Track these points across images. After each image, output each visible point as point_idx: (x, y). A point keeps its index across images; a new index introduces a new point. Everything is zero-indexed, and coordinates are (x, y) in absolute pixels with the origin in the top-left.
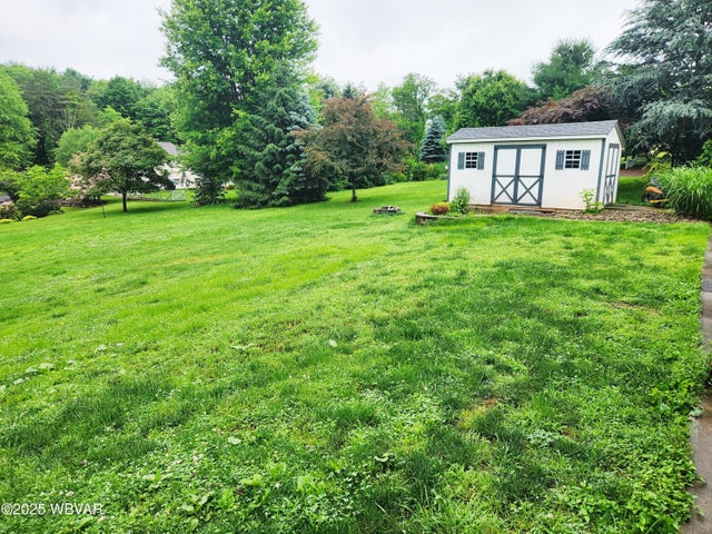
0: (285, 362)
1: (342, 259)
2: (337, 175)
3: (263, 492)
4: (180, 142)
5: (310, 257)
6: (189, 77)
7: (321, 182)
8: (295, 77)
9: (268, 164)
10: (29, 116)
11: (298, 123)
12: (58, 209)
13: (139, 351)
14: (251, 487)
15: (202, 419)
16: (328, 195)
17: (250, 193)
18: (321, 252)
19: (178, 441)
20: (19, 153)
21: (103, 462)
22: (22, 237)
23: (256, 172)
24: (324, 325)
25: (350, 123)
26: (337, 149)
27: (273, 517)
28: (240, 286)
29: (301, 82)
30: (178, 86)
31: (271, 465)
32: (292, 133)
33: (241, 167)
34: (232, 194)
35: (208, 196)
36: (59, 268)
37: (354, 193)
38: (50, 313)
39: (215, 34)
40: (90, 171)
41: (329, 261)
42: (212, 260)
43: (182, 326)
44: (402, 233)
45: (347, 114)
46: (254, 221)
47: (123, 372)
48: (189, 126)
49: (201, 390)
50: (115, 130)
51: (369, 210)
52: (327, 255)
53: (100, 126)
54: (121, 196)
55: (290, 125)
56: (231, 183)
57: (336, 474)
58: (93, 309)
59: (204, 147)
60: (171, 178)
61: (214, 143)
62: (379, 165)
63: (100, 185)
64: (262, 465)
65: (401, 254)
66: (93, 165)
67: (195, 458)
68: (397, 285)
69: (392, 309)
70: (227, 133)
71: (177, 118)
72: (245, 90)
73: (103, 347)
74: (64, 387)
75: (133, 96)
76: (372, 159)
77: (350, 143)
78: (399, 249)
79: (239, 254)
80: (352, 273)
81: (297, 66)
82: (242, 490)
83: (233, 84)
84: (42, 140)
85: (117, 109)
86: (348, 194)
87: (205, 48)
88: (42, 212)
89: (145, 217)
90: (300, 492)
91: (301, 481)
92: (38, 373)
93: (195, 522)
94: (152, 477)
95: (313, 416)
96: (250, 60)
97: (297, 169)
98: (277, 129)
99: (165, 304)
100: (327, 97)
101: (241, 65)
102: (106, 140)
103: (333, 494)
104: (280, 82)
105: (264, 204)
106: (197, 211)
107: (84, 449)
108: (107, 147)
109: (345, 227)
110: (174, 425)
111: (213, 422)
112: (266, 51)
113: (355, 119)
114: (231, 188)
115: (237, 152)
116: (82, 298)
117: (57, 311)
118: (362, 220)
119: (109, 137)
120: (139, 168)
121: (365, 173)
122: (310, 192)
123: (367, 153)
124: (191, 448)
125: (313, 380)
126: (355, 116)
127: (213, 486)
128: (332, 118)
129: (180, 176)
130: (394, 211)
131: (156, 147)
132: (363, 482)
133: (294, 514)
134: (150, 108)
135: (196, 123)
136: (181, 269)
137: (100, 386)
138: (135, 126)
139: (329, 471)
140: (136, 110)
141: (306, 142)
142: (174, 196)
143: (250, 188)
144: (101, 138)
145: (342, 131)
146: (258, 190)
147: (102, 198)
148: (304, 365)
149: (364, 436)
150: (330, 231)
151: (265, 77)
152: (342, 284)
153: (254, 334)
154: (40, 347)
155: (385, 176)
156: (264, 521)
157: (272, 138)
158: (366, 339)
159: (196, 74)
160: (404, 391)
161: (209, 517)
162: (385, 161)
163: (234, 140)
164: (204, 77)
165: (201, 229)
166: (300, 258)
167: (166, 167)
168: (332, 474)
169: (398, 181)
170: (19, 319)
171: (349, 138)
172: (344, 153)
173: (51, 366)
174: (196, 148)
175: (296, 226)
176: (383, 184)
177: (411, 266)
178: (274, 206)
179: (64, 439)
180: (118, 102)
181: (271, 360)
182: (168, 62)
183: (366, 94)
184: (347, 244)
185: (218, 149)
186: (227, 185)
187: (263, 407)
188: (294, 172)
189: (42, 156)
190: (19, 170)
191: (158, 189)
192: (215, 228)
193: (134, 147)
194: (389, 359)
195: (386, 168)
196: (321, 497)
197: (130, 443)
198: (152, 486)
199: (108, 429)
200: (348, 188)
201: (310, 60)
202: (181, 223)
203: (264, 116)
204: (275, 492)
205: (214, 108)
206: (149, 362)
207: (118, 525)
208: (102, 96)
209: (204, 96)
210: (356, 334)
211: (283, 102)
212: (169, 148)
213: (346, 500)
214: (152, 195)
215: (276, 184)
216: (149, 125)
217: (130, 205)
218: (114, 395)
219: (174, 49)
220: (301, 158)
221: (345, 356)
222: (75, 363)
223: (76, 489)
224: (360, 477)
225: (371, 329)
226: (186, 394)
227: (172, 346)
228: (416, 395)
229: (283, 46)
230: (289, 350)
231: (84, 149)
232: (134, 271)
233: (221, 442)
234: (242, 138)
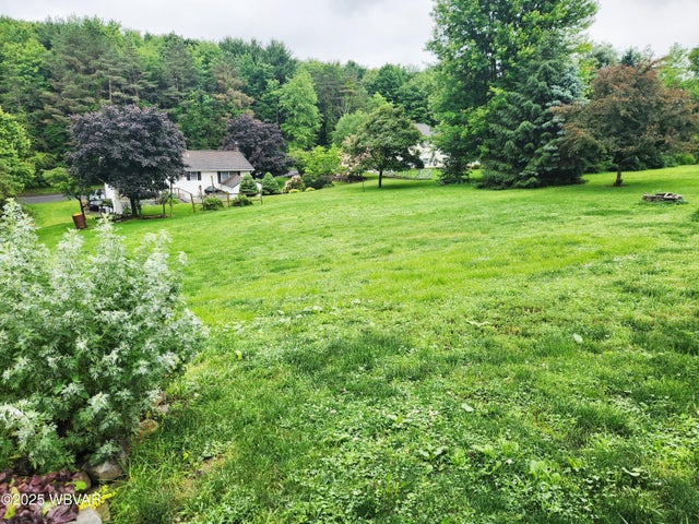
0: (522, 347)
1: (594, 250)
2: (600, 155)
3: (495, 463)
4: (433, 124)
5: (555, 244)
6: (451, 58)
7: (578, 162)
8: (564, 47)
9: (519, 143)
10: (317, 105)
11: (560, 98)
12: (330, 183)
13: (386, 309)
14: (482, 455)
15: (437, 380)
16: (585, 177)
17: (495, 173)
18: (569, 239)
19: (416, 394)
20: (307, 135)
21: (358, 394)
22: (305, 204)
23: (505, 152)
24: (569, 317)
25: (627, 95)
26: (605, 125)
27: (503, 489)
28: (476, 265)
29: (571, 52)
30: (440, 68)
31: (502, 441)
32: (552, 109)
33: (490, 146)
34: (477, 174)
35: (454, 175)
36: (327, 232)
37: (619, 176)
38: (320, 268)
39: (483, 11)
40: (357, 151)
41: (579, 250)
42: (451, 237)
43: (422, 294)
44: (681, 226)
45: (625, 85)
46: (496, 202)
47: (372, 324)
48: (444, 107)
49: (438, 355)
50: (381, 114)
51: (638, 196)
52: (576, 243)
53: (367, 110)
54: (378, 173)
55: (550, 100)
56: (477, 163)
57: (573, 471)
58: (350, 268)
59: (456, 126)
60: (421, 157)
61: (466, 123)
62: (659, 144)
63: (363, 163)
64: (493, 438)
65: (677, 251)
66: (360, 145)
67: (431, 413)
68: (668, 287)
69: (658, 312)
70: (481, 112)
71: (434, 100)
72: (505, 67)
73: (357, 301)
74: (329, 327)
75: (397, 81)
76: (650, 136)
77: (623, 118)
78: (676, 245)
79: (478, 234)
80: (607, 267)
81: (567, 35)
82: (473, 455)
83: (493, 61)
84: (324, 124)
85: (383, 94)
86: (612, 177)
87: (470, 28)
88: (318, 185)
89: (396, 193)
90: (532, 475)
91: (534, 465)
92: (312, 313)
93: (430, 468)
94: (395, 418)
95: (551, 407)
96: (515, 34)
97: (552, 147)
98: (535, 106)
99: (408, 272)
100: (599, 66)
101: (504, 40)
102: (372, 123)
103: (569, 489)
104: (546, 54)
105: (509, 185)
106: (441, 190)
107: (344, 380)
108: (373, 129)
109: (602, 214)
110: (413, 379)
111: (447, 385)
112: (534, 23)
113: (633, 90)
114: (476, 168)
115: (488, 131)
116: (343, 258)
117: (325, 266)
118: (627, 208)
119: (375, 121)
120: (396, 148)
121: (637, 153)
122: (563, 173)
123: (644, 129)
124: (428, 403)
125: (551, 371)
126: (635, 86)
127: (447, 442)
128: (603, 89)
129: (429, 156)
130: (674, 200)
131: (413, 128)
132: (606, 489)
133: (524, 494)
134: (411, 92)
135: (452, 104)
136: (422, 243)
137: (355, 332)
138: (397, 109)
139: (567, 466)
140: (398, 94)
141: (567, 119)
142: (423, 174)
143: (496, 168)
144: (369, 121)
145: (614, 104)
146: (504, 170)
147: (364, 175)
148: (543, 354)
149: (611, 443)
150: (583, 217)
151: (530, 50)
152: (594, 277)
153: (490, 313)
154: (313, 292)
155: (666, 158)
156: (494, 489)
157: (528, 115)
158: (620, 341)
159: (458, 55)
160: (667, 408)
161: (441, 468)
162: (668, 139)
163: (486, 118)
164: (467, 57)
165: (443, 207)
166: (543, 243)
167: (418, 147)
168: (568, 470)
169: (683, 163)
170: (298, 269)
171: (623, 112)
172: (613, 130)
173: (321, 309)
174: (448, 128)
175: (543, 210)
176: (660, 166)
177: (691, 267)
178: (520, 187)
179: (329, 368)
180: (385, 88)
181: (507, 342)
182: (434, 46)
183: (653, 59)
184: (603, 233)
185: (469, 128)
186: (473, 165)
187: (495, 385)
188: (547, 151)
189: (323, 139)
190: (306, 150)
191: (409, 168)
192: (456, 207)
193: (394, 129)
194: (651, 369)
195: (668, 147)
196: (555, 487)
197: (378, 385)
198: (394, 425)
199: (361, 368)
200: (612, 170)
201: (585, 26)
202: (425, 200)
203: (522, 92)
204: (505, 467)
205: (471, 87)
206: (394, 320)
207: (367, 447)
208: (373, 83)
209: (462, 76)
210: (608, 333)
211: (547, 76)
212: (424, 129)
213: (583, 500)
214: (404, 174)
215: (525, 164)
216: (408, 108)
217: (384, 182)
218: (365, 342)
219: (441, 32)
220: (557, 137)
221: (591, 355)
222: (337, 310)
223: (337, 410)
224: (603, 483)
225: (627, 332)
226: (424, 354)
227: (412, 311)
228: (683, 416)
229: (554, 14)
230: (526, 335)
231: (354, 132)
232: (383, 240)
233: (455, 406)
234: (495, 116)
